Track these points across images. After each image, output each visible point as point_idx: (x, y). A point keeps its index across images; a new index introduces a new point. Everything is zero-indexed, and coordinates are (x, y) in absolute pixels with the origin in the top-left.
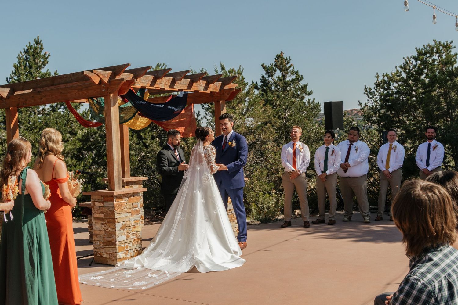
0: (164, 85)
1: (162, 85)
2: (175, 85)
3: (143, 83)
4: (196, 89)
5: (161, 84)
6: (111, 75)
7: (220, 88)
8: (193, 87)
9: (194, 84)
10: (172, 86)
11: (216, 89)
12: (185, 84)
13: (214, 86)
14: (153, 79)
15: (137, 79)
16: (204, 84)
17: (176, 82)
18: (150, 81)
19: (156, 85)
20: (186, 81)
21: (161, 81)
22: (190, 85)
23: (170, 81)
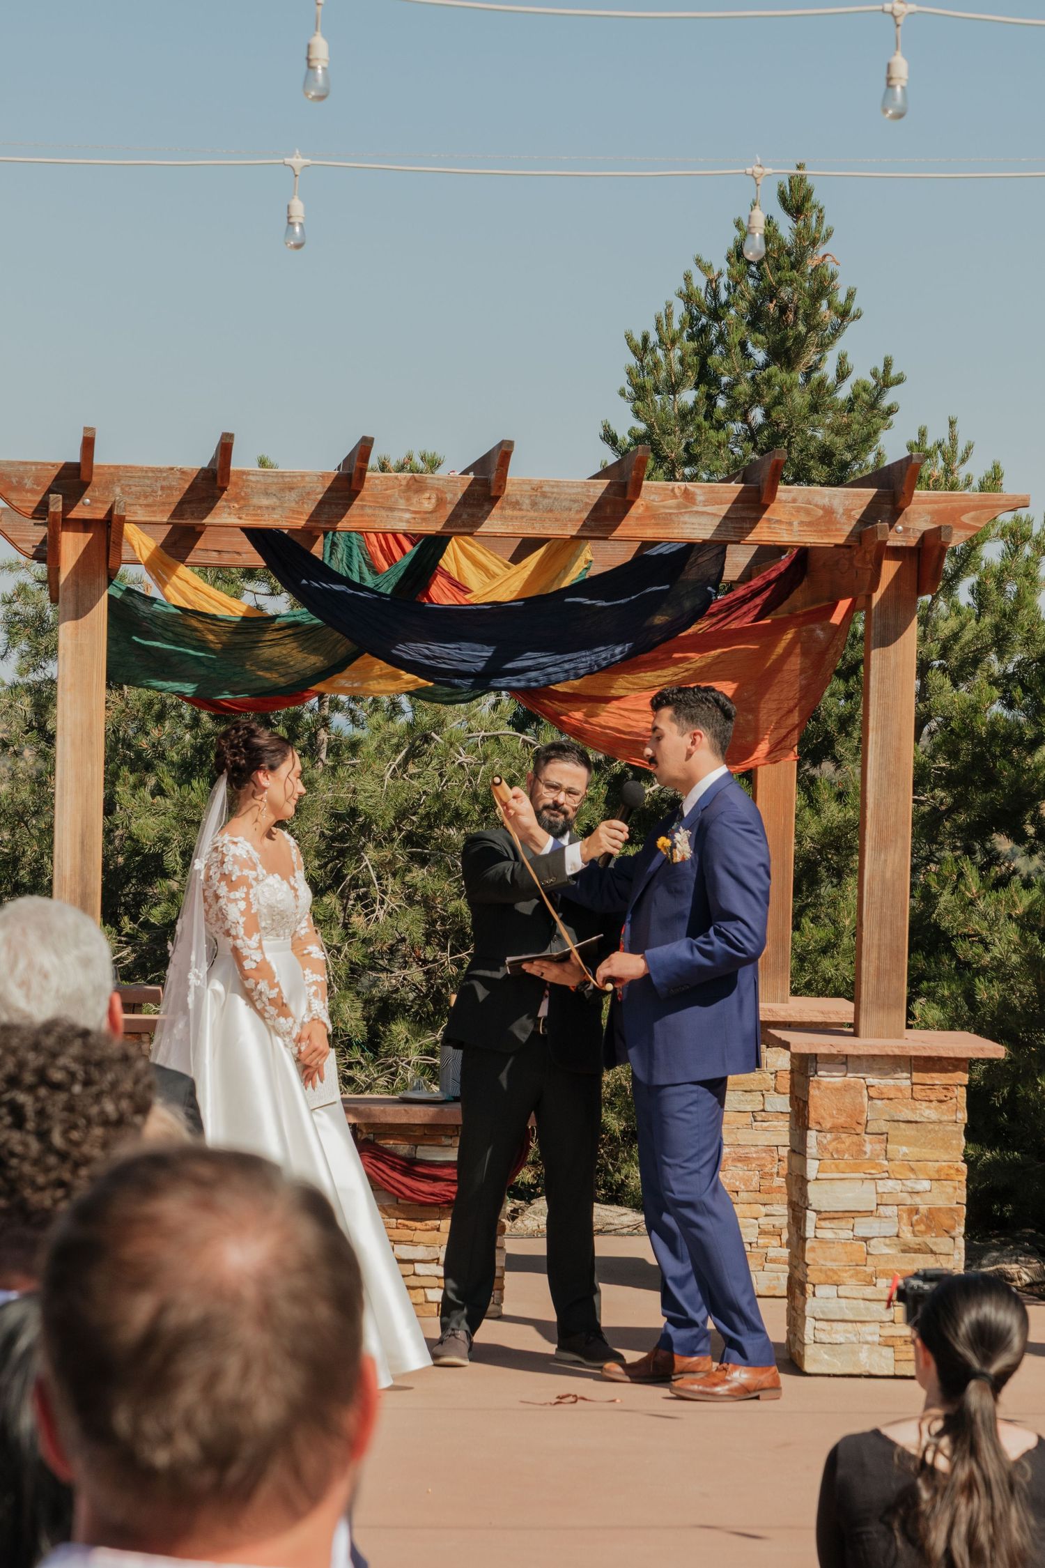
0: (407, 516)
1: (396, 514)
2: (489, 512)
3: (260, 507)
4: (650, 533)
5: (384, 513)
6: (57, 478)
7: (859, 521)
8: (632, 522)
9: (639, 502)
10: (465, 516)
11: (823, 528)
12: (566, 504)
13: (808, 512)
14: (330, 489)
15: (224, 489)
16: (722, 504)
17: (497, 498)
18: (313, 497)
19: (353, 516)
20: (574, 491)
21: (389, 496)
22: (608, 510)
23: (455, 495)
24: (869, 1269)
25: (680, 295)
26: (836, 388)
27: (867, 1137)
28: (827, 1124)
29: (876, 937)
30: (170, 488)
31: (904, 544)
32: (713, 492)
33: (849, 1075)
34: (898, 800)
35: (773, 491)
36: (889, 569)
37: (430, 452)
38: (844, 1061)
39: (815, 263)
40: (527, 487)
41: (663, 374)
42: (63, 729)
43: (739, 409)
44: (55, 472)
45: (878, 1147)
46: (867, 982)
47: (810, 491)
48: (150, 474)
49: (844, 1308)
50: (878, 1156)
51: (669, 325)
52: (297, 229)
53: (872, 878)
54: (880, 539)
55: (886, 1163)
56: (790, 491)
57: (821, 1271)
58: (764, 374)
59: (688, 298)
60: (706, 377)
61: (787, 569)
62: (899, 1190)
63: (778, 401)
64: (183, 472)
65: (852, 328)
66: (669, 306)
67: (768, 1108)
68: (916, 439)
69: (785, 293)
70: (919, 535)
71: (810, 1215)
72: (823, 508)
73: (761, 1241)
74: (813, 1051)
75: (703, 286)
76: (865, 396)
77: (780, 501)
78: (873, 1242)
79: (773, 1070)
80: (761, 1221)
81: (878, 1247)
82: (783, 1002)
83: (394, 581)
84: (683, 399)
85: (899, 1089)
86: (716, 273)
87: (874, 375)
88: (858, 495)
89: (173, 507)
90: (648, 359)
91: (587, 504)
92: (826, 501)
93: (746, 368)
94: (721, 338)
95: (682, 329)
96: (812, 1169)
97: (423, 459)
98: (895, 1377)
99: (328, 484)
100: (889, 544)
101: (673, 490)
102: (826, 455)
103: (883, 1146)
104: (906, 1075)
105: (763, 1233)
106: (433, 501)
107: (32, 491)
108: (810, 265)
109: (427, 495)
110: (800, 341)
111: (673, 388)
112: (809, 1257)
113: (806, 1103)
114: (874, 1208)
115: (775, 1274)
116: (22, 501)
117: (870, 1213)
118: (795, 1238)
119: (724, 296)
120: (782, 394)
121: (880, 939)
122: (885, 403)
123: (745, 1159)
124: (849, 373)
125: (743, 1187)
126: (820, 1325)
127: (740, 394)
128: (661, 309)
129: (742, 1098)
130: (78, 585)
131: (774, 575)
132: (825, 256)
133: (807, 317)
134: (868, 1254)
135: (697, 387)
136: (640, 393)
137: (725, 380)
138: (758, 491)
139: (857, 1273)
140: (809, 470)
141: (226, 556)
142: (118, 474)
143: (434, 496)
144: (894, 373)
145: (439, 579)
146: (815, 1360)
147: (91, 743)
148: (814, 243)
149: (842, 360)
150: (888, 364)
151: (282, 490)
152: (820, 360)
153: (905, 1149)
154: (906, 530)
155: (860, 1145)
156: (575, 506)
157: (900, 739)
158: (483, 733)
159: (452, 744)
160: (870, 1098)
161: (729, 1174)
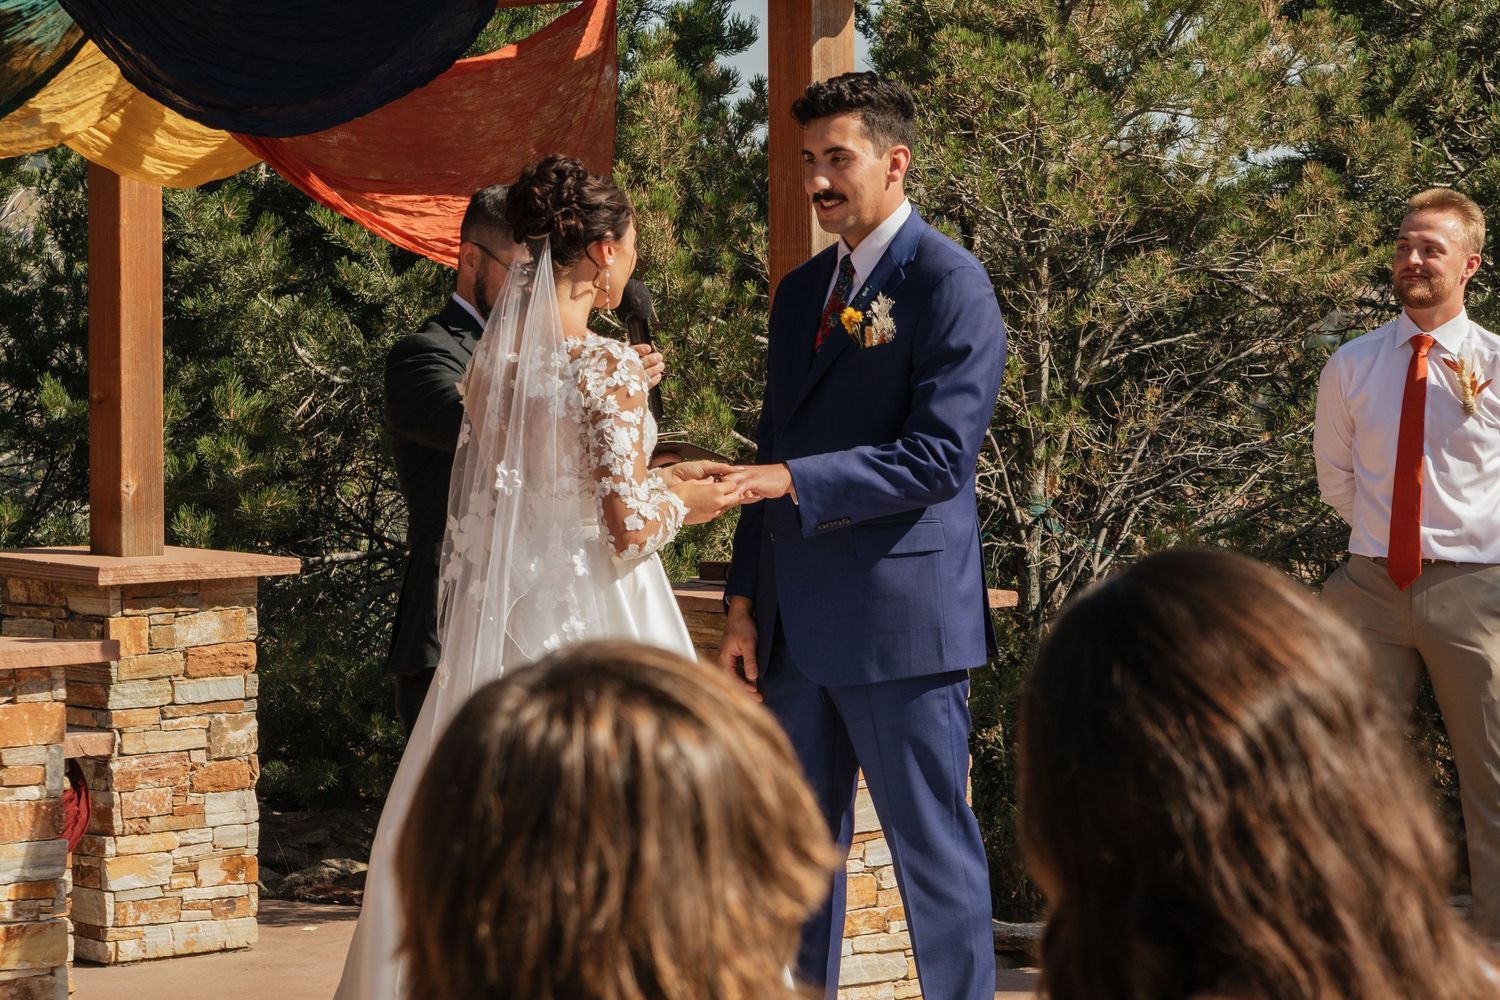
67: (179, 700)
73: (175, 882)
79: (182, 647)
80: (177, 853)
105: (178, 870)
115: (192, 924)
123: (154, 773)
125: (154, 810)
161: (139, 795)
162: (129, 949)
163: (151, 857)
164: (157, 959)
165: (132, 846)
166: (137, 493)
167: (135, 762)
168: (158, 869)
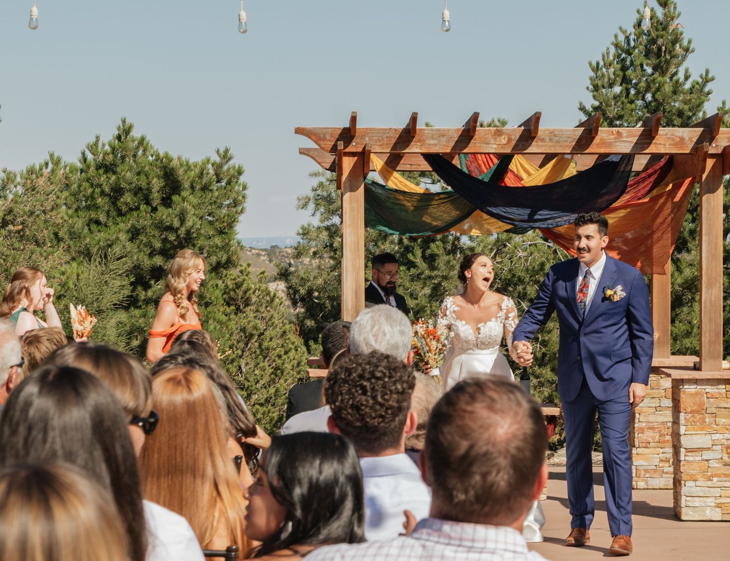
0: (495, 146)
1: (490, 146)
2: (531, 144)
3: (430, 145)
4: (603, 150)
5: (484, 145)
6: (341, 134)
7: (696, 143)
8: (594, 146)
9: (597, 137)
10: (520, 146)
11: (680, 146)
12: (565, 139)
13: (673, 140)
14: (461, 136)
15: (414, 137)
16: (634, 137)
17: (534, 137)
18: (453, 139)
19: (470, 147)
20: (569, 133)
21: (487, 138)
22: (584, 141)
23: (516, 136)
24: (709, 474)
25: (612, 44)
26: (684, 84)
27: (707, 415)
28: (689, 410)
29: (708, 326)
30: (390, 137)
31: (716, 152)
32: (630, 132)
33: (699, 387)
34: (716, 266)
35: (657, 130)
36: (710, 163)
37: (502, 118)
38: (696, 382)
39: (673, 27)
40: (547, 132)
41: (606, 80)
42: (346, 244)
43: (640, 94)
44: (340, 132)
45: (712, 419)
46: (705, 347)
47: (673, 130)
48: (381, 131)
49: (698, 491)
50: (712, 423)
51: (608, 57)
52: (447, 23)
53: (706, 301)
54: (705, 150)
55: (715, 426)
56: (664, 130)
57: (688, 475)
58: (651, 78)
59: (617, 46)
60: (625, 80)
61: (665, 164)
62: (721, 438)
63: (658, 90)
64: (396, 130)
65: (690, 56)
66: (608, 49)
67: (662, 405)
68: (721, 105)
69: (660, 41)
70: (722, 148)
71: (682, 450)
72: (680, 137)
73: (660, 465)
74: (682, 378)
75: (623, 40)
76: (697, 86)
77: (660, 135)
78: (710, 462)
79: (664, 388)
80: (661, 455)
81: (714, 464)
82: (667, 358)
83: (490, 176)
84: (615, 91)
85: (720, 394)
86: (629, 33)
87: (701, 77)
88: (695, 131)
89: (392, 146)
90: (599, 73)
91: (574, 139)
92: (680, 134)
93: (644, 76)
94: (632, 63)
95: (614, 59)
96: (682, 430)
97: (499, 121)
98: (722, 521)
99: (460, 133)
100: (709, 152)
101: (612, 131)
102: (680, 114)
103: (714, 419)
104: (724, 386)
105: (661, 461)
106: (506, 139)
107: (330, 140)
108: (671, 28)
109: (503, 137)
110: (668, 63)
111: (611, 86)
112: (682, 469)
113: (679, 401)
114: (711, 447)
115: (667, 479)
116: (326, 145)
117: (708, 449)
118: (676, 461)
119: (632, 44)
120: (659, 86)
121: (710, 327)
122: (706, 89)
123: (653, 428)
124: (690, 76)
125: (652, 440)
126: (688, 499)
127: (641, 87)
128: (604, 51)
129: (650, 401)
130: (351, 181)
131: (658, 167)
132: (677, 25)
133: (670, 52)
134: (709, 467)
135: (621, 85)
136: (596, 88)
137: (634, 81)
138: (650, 130)
139: (704, 475)
140: (673, 121)
141: (414, 167)
142: (367, 132)
143: (507, 137)
144: (710, 76)
145: (509, 175)
146: (686, 515)
147: (359, 250)
148: (672, 19)
149: (687, 71)
150: (707, 72)
151: (439, 137)
152: (677, 71)
153: (724, 420)
154: (717, 146)
155: (704, 419)
156: (569, 140)
157: (717, 239)
158: (529, 243)
159: (516, 248)
160: (708, 398)
161: (645, 435)
162: (641, 485)
163: (651, 455)
164: (653, 489)
165: (643, 451)
166: (659, 338)
167: (644, 424)
168: (655, 460)
